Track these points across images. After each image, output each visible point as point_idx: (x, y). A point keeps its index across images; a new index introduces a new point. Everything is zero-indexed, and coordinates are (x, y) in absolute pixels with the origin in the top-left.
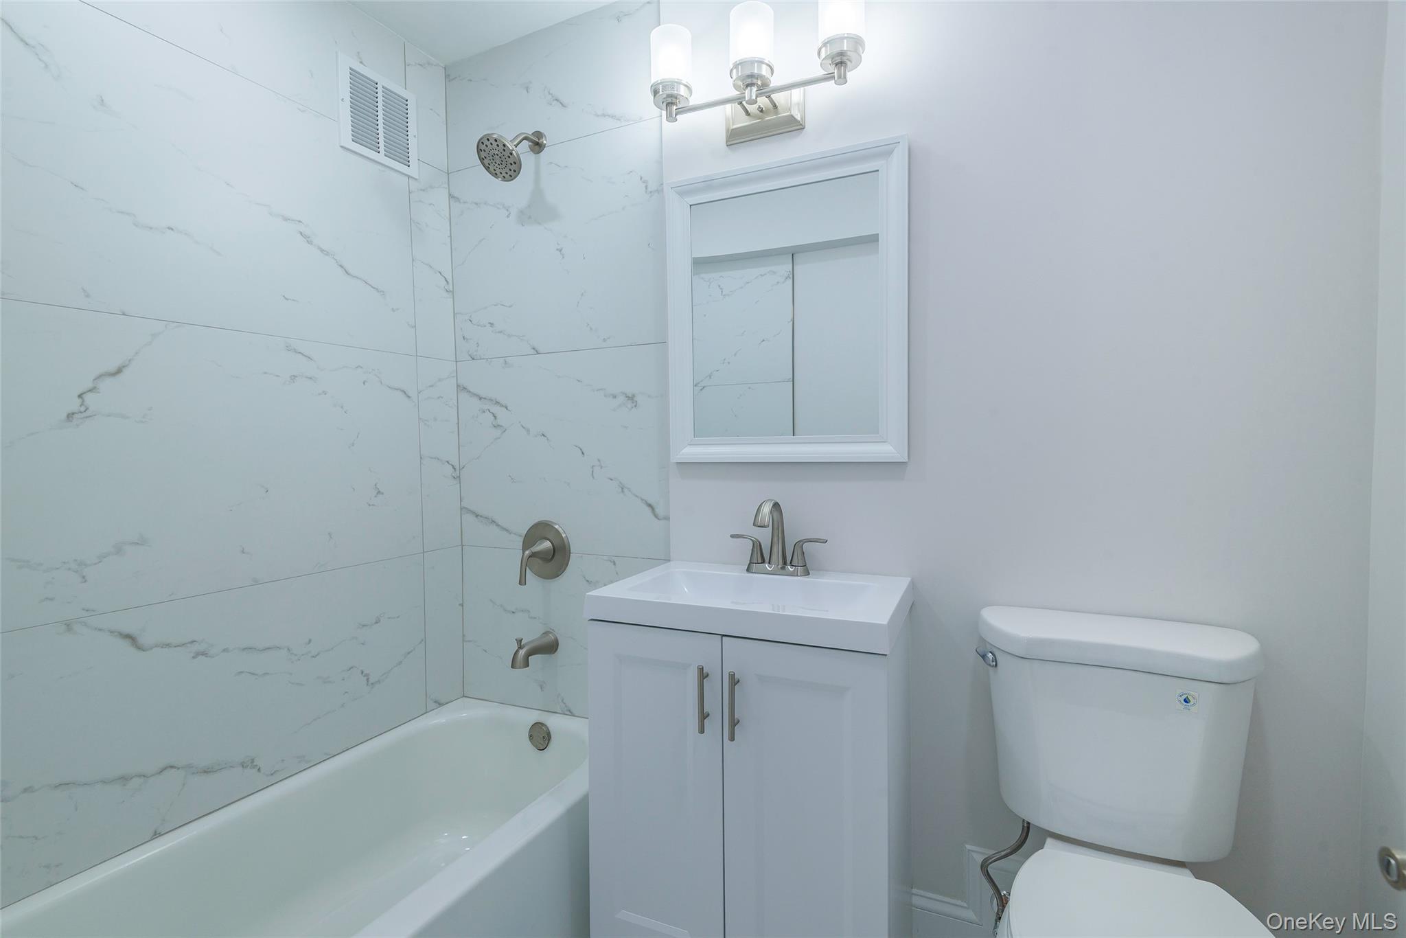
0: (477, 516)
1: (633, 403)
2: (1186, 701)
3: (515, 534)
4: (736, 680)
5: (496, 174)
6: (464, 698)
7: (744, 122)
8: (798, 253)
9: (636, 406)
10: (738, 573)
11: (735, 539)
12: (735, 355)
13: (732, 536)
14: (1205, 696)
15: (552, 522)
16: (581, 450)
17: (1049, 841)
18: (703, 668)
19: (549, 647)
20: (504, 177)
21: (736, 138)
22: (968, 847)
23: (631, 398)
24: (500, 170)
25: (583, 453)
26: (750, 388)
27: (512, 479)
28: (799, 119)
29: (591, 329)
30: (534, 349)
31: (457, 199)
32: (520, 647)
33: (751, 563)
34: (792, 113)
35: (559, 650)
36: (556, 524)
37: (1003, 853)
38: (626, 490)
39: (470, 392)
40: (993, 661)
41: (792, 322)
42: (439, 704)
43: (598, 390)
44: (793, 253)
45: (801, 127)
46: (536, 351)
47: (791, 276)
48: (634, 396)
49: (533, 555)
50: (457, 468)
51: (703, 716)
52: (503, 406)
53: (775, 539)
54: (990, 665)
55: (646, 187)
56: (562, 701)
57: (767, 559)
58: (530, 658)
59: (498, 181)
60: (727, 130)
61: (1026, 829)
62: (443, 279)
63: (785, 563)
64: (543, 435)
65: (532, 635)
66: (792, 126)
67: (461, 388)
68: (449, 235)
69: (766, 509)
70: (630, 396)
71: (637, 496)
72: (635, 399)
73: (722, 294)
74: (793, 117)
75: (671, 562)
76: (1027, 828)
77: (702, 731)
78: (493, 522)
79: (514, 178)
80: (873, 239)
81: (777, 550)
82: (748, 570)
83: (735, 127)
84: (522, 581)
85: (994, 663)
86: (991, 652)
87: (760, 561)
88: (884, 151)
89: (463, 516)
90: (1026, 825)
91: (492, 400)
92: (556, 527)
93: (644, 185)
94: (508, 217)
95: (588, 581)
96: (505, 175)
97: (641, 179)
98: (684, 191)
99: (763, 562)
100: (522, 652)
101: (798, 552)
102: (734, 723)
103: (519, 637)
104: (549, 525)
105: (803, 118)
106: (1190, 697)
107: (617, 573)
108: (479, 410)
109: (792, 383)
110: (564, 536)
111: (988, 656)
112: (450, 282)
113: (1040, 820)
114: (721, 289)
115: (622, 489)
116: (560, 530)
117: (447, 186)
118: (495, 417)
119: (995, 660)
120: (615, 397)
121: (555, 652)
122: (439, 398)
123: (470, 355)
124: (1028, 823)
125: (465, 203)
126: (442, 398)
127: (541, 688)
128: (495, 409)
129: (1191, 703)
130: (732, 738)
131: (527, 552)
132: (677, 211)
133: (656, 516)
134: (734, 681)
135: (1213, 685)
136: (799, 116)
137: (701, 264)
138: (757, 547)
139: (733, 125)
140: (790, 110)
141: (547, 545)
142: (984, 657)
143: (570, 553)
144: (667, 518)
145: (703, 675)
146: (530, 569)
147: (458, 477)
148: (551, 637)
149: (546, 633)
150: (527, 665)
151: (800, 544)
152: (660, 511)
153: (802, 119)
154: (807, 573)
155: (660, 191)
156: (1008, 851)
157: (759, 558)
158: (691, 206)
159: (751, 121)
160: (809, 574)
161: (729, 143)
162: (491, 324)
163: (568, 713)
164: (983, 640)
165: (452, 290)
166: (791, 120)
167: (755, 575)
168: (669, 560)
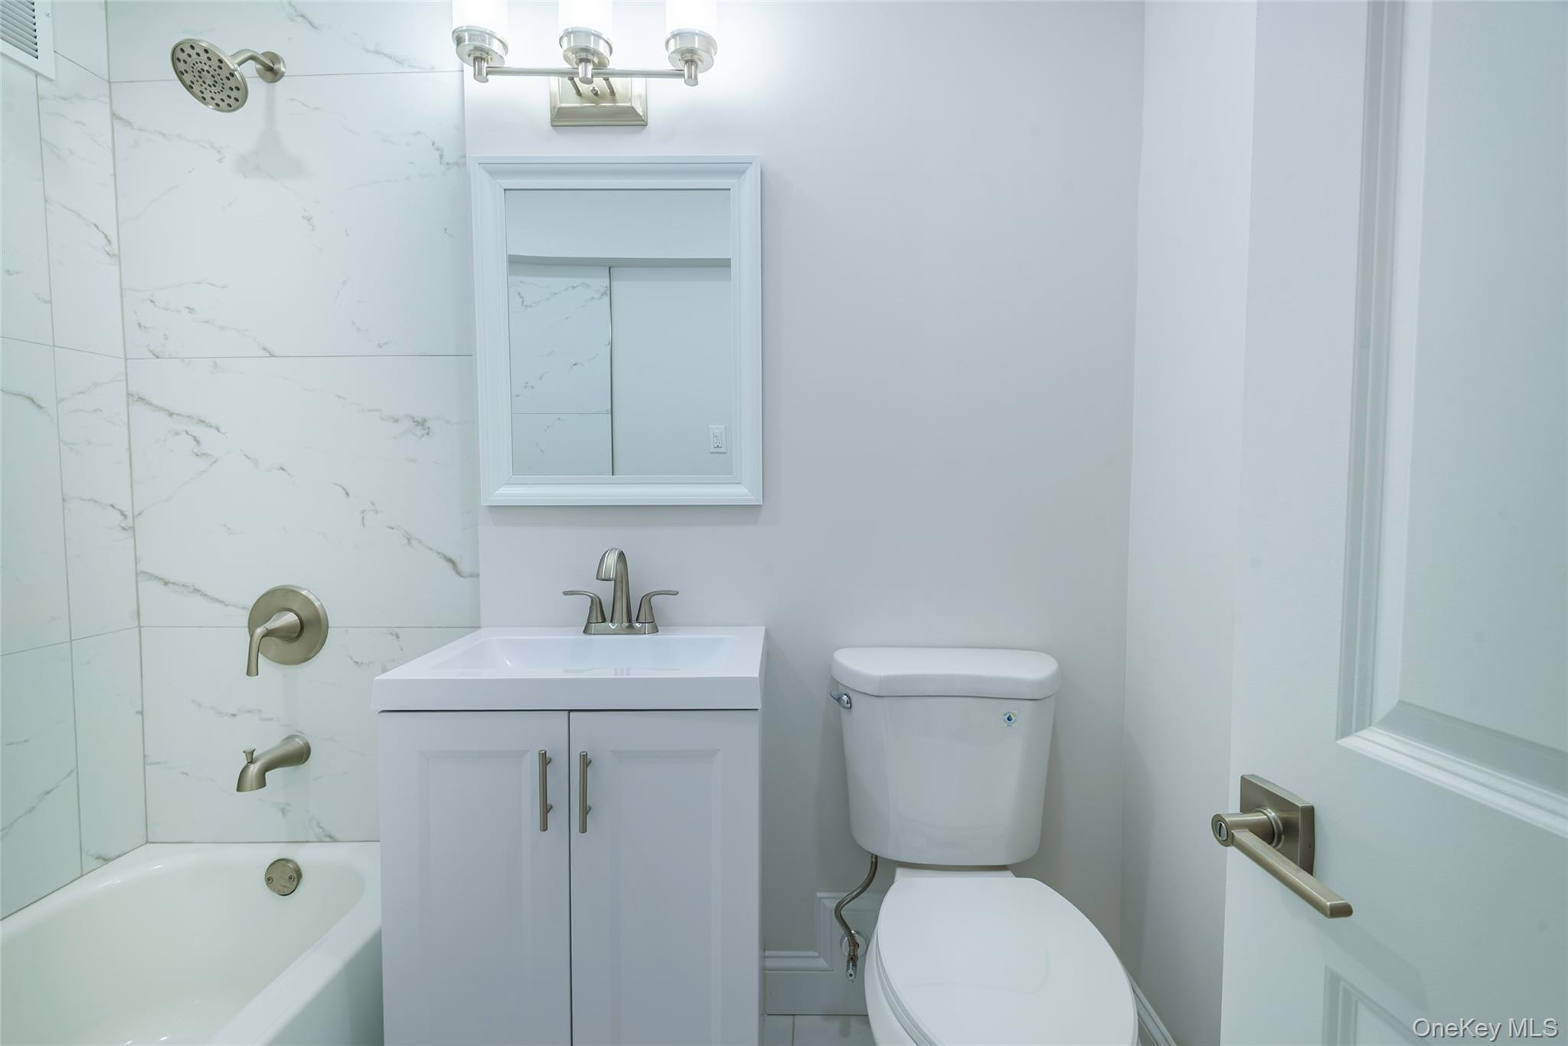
0: (166, 583)
1: (424, 429)
2: (1009, 719)
3: (234, 606)
4: (588, 761)
5: (205, 99)
6: (148, 845)
7: (573, 102)
8: (615, 267)
9: (428, 434)
10: (576, 636)
11: (568, 597)
12: (541, 378)
13: (565, 593)
14: (1023, 712)
15: (299, 588)
16: (344, 489)
17: (899, 871)
18: (545, 753)
19: (299, 756)
20: (218, 105)
21: (562, 118)
22: (819, 895)
23: (422, 423)
24: (211, 95)
25: (347, 494)
26: (559, 419)
27: (229, 529)
28: (641, 114)
29: (358, 329)
30: (264, 349)
31: (128, 123)
32: (251, 761)
33: (589, 623)
34: (633, 105)
35: (311, 757)
36: (304, 589)
37: (855, 893)
38: (413, 542)
39: (151, 404)
40: (847, 703)
41: (609, 346)
42: (105, 860)
43: (371, 410)
44: (611, 267)
45: (643, 123)
46: (270, 353)
47: (608, 292)
48: (425, 420)
49: (269, 633)
50: (129, 514)
51: (546, 809)
52: (211, 426)
53: (619, 594)
54: (845, 708)
55: (441, 156)
56: (318, 824)
57: (608, 616)
58: (267, 774)
59: (209, 110)
60: (553, 108)
61: (874, 864)
62: (102, 236)
63: (630, 620)
64: (283, 469)
65: (268, 744)
66: (630, 119)
67: (135, 398)
68: (112, 172)
69: (611, 560)
70: (420, 421)
71: (430, 549)
72: (427, 424)
73: (522, 305)
74: (634, 110)
75: (482, 629)
76: (875, 862)
77: (544, 827)
78: (196, 590)
79: (234, 110)
80: (724, 264)
81: (621, 608)
82: (586, 631)
83: (563, 105)
84: (252, 670)
85: (849, 705)
86: (846, 695)
87: (600, 620)
88: (737, 170)
89: (140, 585)
90: (874, 860)
91: (193, 418)
92: (304, 593)
93: (438, 153)
94: (220, 161)
95: (357, 663)
96: (220, 103)
97: (433, 144)
98: (496, 169)
99: (604, 620)
100: (254, 769)
101: (645, 607)
102: (585, 810)
103: (249, 748)
104: (293, 591)
105: (646, 113)
106: (1012, 716)
107: (402, 649)
108: (169, 432)
109: (610, 415)
110: (317, 604)
111: (841, 698)
112: (114, 240)
113: (888, 852)
114: (522, 297)
115: (409, 540)
116: (311, 597)
117: (108, 100)
118: (198, 442)
119: (850, 702)
120: (396, 421)
121: (304, 763)
122: (95, 411)
123: (151, 351)
124: (876, 857)
125: (141, 130)
126: (101, 411)
127: (283, 813)
128: (198, 430)
129: (1013, 720)
130: (584, 829)
131: (259, 631)
132: (487, 195)
133: (459, 573)
134: (586, 761)
135: (1029, 702)
136: (641, 110)
137: (518, 264)
138: (596, 604)
139: (561, 102)
140: (630, 100)
141: (290, 618)
142: (839, 700)
143: (328, 627)
144: (475, 575)
145: (545, 760)
146: (262, 653)
147: (130, 528)
148: (298, 743)
149: (290, 738)
150: (262, 783)
151: (647, 598)
152: (465, 567)
153: (644, 114)
154: (655, 630)
155: (461, 163)
156: (858, 890)
157: (598, 616)
158: (505, 190)
159: (582, 103)
160: (658, 631)
161: (555, 123)
162: (191, 310)
163: (328, 839)
164: (836, 683)
165: (116, 252)
166: (631, 111)
167: (593, 636)
168: (480, 627)
